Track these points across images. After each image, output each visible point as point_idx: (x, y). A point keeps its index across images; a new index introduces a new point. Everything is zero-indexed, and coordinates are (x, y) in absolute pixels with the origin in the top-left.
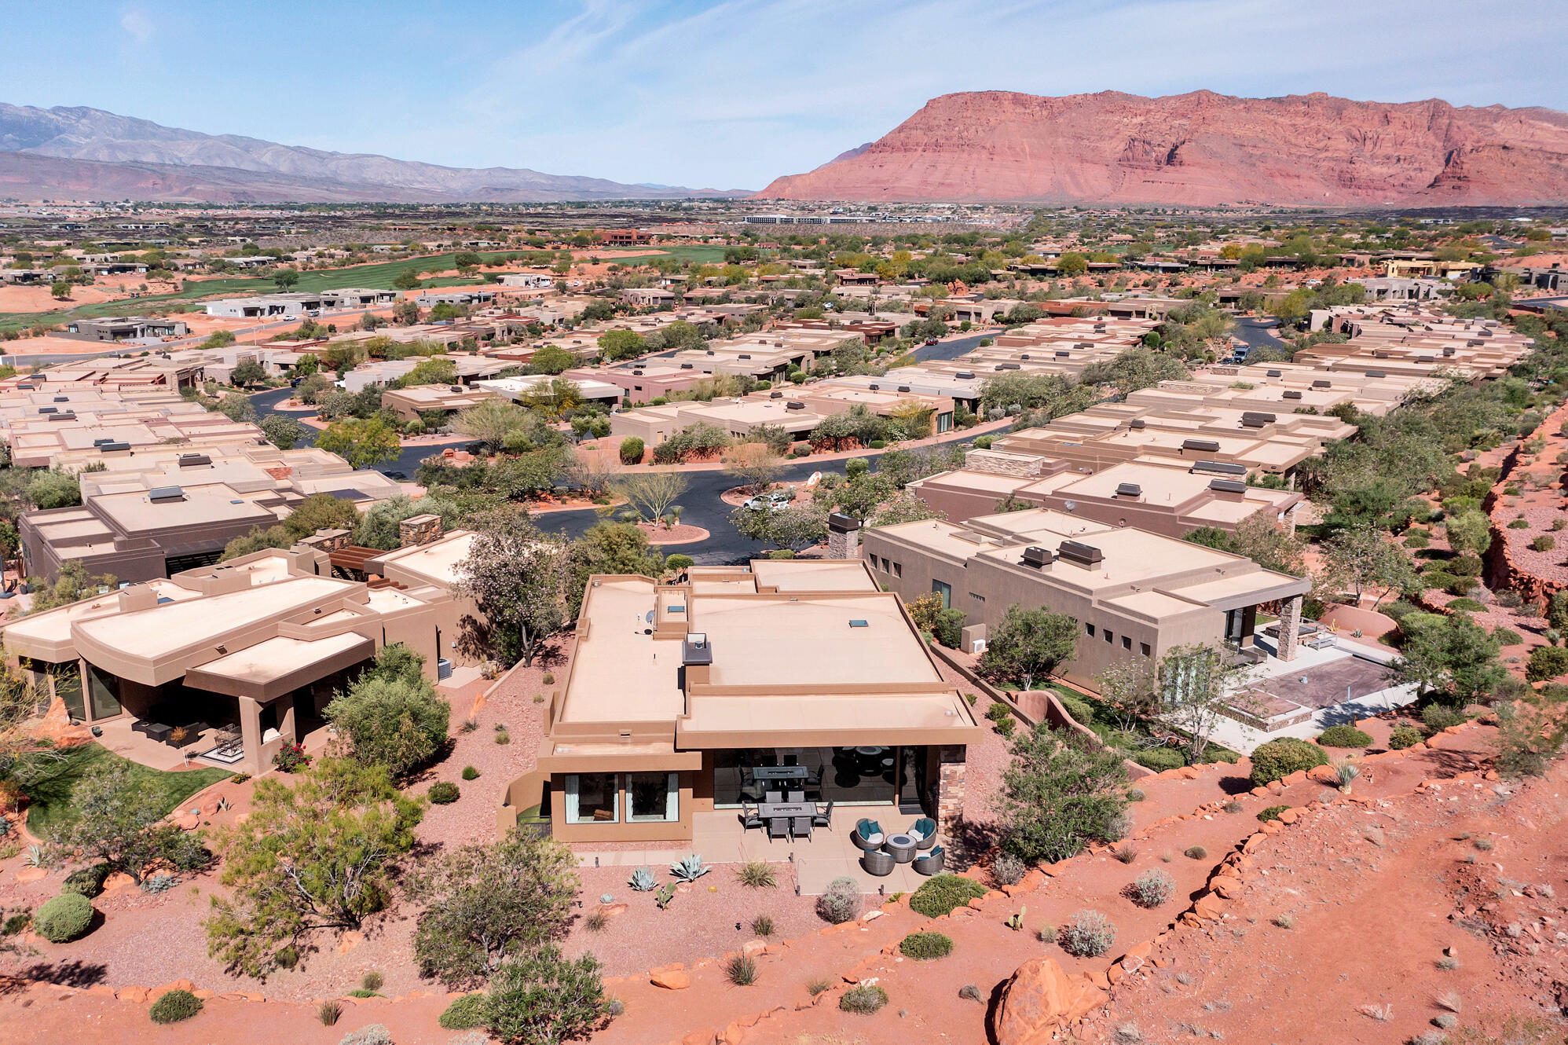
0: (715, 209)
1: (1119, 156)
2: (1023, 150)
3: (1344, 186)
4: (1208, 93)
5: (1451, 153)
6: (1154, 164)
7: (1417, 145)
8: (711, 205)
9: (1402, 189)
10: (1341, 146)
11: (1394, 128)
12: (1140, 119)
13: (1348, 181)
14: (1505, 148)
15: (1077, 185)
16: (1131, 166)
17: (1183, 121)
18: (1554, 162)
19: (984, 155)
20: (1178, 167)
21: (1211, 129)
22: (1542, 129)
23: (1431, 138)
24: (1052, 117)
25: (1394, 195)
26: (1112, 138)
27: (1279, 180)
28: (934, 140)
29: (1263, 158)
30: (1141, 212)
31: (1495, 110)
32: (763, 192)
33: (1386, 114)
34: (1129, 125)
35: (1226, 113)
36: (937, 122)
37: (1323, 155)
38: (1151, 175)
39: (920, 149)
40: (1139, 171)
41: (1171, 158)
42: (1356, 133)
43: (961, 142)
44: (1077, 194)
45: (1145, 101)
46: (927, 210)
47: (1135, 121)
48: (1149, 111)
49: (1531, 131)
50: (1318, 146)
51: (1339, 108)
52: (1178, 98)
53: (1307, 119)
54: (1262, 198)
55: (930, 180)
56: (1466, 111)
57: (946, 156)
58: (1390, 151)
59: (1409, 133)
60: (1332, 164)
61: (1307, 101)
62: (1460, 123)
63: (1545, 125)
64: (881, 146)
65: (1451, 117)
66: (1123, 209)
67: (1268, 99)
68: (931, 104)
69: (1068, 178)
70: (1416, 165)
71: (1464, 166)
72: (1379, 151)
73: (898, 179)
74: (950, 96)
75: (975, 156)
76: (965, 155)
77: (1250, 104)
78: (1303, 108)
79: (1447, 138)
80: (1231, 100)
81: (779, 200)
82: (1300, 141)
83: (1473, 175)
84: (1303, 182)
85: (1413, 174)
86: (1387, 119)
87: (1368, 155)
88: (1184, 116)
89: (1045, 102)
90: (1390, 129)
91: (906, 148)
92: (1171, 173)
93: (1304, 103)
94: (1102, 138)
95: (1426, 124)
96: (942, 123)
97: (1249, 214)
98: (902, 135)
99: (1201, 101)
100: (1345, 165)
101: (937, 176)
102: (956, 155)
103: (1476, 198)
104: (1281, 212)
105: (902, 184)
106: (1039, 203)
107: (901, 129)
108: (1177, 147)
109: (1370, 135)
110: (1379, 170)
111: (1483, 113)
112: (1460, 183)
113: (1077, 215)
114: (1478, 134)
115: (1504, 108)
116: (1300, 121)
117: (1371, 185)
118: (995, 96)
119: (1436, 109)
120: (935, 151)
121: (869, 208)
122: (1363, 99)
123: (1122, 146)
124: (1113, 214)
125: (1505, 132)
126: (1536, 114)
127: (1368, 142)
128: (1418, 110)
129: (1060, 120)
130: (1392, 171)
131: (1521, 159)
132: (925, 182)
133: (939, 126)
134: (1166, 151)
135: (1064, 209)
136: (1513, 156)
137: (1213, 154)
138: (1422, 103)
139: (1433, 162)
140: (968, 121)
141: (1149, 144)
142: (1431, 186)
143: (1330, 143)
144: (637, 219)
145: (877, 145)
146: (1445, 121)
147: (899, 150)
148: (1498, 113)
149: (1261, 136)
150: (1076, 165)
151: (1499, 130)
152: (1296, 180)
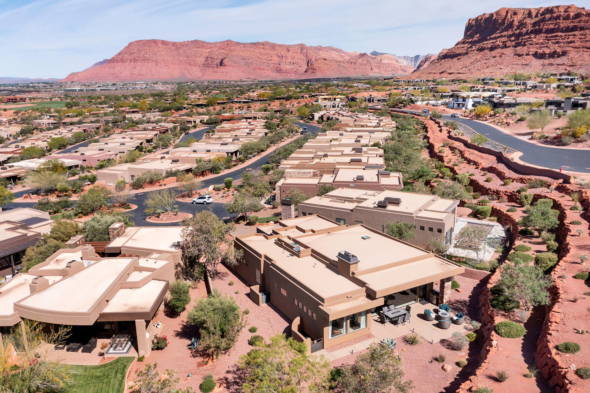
0: (46, 86)
1: (203, 63)
2: (168, 62)
3: (278, 72)
4: (231, 41)
5: (308, 61)
6: (216, 66)
7: (298, 59)
8: (43, 85)
9: (296, 73)
10: (276, 59)
11: (291, 53)
12: (209, 50)
13: (279, 71)
14: (324, 59)
15: (190, 74)
16: (208, 67)
17: (224, 51)
18: (339, 64)
19: (154, 63)
20: (224, 67)
21: (234, 53)
22: (333, 53)
23: (302, 56)
24: (177, 49)
25: (294, 75)
26: (200, 57)
27: (258, 71)
28: (134, 58)
29: (252, 63)
30: (215, 83)
31: (319, 47)
32: (65, 79)
33: (288, 48)
34: (206, 52)
35: (237, 48)
36: (134, 51)
37: (270, 62)
38: (215, 70)
39: (128, 61)
40: (211, 68)
41: (221, 64)
42: (279, 55)
43: (144, 58)
44: (190, 77)
45: (210, 43)
46: (136, 84)
47: (207, 51)
48: (211, 47)
49: (330, 54)
50: (269, 59)
51: (273, 46)
52: (221, 42)
53: (264, 50)
54: (253, 77)
55: (134, 73)
56: (311, 47)
57: (139, 64)
58: (291, 61)
59: (295, 55)
60: (274, 65)
61: (263, 44)
62: (310, 51)
63: (334, 52)
64: (112, 60)
65: (307, 50)
66: (209, 82)
67: (250, 43)
68: (130, 44)
69: (186, 71)
70: (299, 65)
71: (314, 65)
72: (287, 61)
73: (121, 73)
74: (138, 41)
75: (150, 64)
76: (146, 63)
77: (245, 45)
78: (262, 46)
79: (307, 56)
80: (238, 44)
81: (73, 82)
82: (262, 57)
83: (317, 68)
84: (265, 71)
85: (298, 68)
86: (288, 50)
87: (284, 62)
88: (223, 49)
89: (174, 44)
90: (290, 53)
91: (123, 61)
92: (222, 69)
93: (262, 45)
94: (196, 57)
95: (300, 52)
96: (136, 51)
97: (251, 82)
98: (121, 56)
99: (228, 43)
100: (278, 65)
101: (136, 72)
102: (143, 63)
103: (319, 75)
104: (261, 81)
105: (122, 75)
106: (177, 80)
107: (120, 54)
108: (223, 60)
109: (284, 55)
110: (288, 67)
111: (315, 48)
112: (313, 71)
113: (193, 85)
114: (315, 55)
115: (321, 47)
116: (262, 51)
117: (287, 72)
118: (155, 42)
119: (302, 47)
120: (134, 62)
121: (113, 84)
122: (280, 44)
123: (204, 60)
124: (206, 83)
125: (323, 54)
126: (330, 49)
127: (283, 58)
128: (297, 47)
129: (181, 50)
130: (292, 67)
131: (330, 63)
132: (132, 74)
133: (135, 53)
134: (219, 61)
135: (188, 82)
136: (327, 62)
137: (235, 62)
138: (298, 45)
139: (304, 64)
140: (146, 51)
141: (213, 59)
142: (305, 72)
143: (272, 58)
144: (12, 91)
145: (111, 60)
146: (305, 51)
147: (120, 62)
148: (320, 48)
149: (250, 56)
150: (188, 67)
151: (321, 54)
152: (263, 71)
